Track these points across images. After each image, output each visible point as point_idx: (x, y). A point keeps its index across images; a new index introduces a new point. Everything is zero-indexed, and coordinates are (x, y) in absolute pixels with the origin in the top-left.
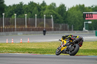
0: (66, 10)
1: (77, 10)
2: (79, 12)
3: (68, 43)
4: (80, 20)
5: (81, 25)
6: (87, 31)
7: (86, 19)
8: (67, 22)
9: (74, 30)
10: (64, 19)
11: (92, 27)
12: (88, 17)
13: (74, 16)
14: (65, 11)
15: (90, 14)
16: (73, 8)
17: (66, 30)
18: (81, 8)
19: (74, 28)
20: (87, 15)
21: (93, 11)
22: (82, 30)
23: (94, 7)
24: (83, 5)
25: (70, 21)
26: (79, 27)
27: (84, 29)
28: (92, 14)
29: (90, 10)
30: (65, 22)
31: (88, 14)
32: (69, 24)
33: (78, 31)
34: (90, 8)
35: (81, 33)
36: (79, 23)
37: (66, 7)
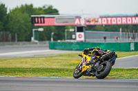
0: (6, 12)
1: (23, 13)
2: (26, 15)
3: (94, 59)
4: (26, 26)
5: (29, 33)
6: (37, 41)
7: (36, 25)
8: (9, 29)
9: (19, 41)
10: (4, 26)
11: (43, 37)
12: (38, 23)
13: (18, 21)
14: (6, 14)
15: (41, 17)
16: (16, 9)
17: (7, 41)
18: (29, 9)
19: (18, 37)
20: (36, 19)
21: (45, 14)
22: (30, 40)
23: (47, 7)
24: (31, 6)
25: (13, 28)
26: (26, 37)
27: (33, 39)
28: (44, 17)
29: (40, 12)
30: (6, 30)
31: (38, 18)
32: (11, 32)
33: (24, 42)
34: (40, 9)
35: (28, 45)
36: (26, 31)
37: (6, 9)
